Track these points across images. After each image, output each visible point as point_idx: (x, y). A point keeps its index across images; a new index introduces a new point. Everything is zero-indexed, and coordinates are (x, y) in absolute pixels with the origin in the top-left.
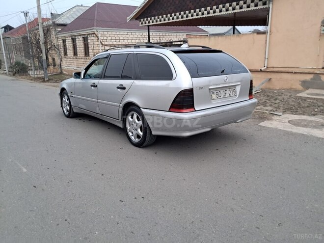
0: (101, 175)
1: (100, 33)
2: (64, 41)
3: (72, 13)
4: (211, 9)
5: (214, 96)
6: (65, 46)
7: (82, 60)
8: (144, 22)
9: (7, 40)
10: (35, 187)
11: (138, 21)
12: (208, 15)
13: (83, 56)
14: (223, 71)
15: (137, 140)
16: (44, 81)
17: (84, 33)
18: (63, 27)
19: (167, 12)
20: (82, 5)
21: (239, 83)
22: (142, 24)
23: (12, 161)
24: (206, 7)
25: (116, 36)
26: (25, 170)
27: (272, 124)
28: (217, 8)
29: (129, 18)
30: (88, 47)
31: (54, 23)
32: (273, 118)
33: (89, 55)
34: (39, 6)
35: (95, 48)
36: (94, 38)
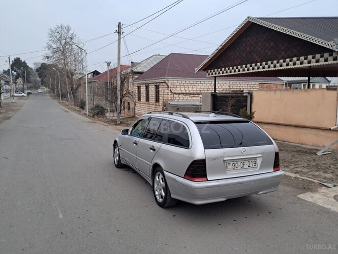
0: (116, 231)
1: (171, 82)
2: (139, 88)
3: (149, 61)
4: (278, 63)
5: (230, 167)
6: (139, 92)
7: (153, 106)
8: (211, 74)
9: (93, 85)
10: (62, 233)
11: (206, 72)
12: (274, 69)
13: (154, 102)
14: (241, 143)
15: (161, 200)
16: (116, 124)
17: (157, 81)
18: (140, 75)
19: (234, 64)
20: (159, 55)
21: (261, 155)
22: (209, 75)
23: (55, 207)
24: (272, 60)
25: (185, 84)
26: (61, 216)
27: (312, 197)
28: (284, 62)
29: (197, 70)
30: (159, 94)
31: (132, 71)
32: (319, 189)
33: (159, 101)
34: (119, 58)
35: (164, 96)
36: (164, 86)
